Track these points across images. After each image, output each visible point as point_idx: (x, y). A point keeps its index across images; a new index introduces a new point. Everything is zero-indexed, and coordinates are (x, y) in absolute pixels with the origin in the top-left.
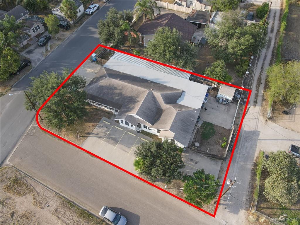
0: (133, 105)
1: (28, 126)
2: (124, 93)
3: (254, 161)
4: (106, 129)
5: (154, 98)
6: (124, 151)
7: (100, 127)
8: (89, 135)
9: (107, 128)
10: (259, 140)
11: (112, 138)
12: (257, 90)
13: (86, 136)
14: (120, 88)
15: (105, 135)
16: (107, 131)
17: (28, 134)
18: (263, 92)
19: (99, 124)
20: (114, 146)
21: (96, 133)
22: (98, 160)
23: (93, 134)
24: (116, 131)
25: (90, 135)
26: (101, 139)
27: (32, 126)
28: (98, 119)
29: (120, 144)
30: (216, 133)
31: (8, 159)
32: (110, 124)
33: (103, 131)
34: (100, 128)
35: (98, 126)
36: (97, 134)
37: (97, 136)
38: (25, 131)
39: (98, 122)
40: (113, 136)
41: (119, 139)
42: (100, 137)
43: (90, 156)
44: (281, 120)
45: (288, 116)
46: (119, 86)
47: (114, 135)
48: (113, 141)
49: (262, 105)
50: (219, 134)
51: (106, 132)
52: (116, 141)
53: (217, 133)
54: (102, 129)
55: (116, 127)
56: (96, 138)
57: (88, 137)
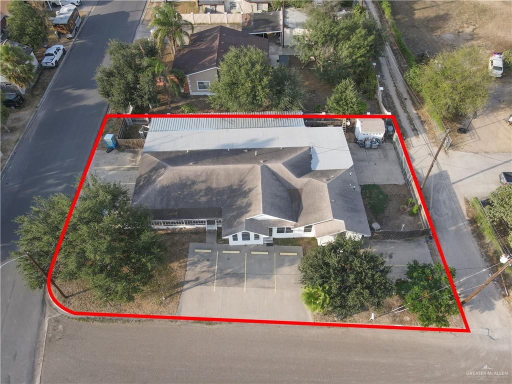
0: (245, 201)
1: (40, 324)
2: (214, 186)
3: (467, 218)
4: (208, 263)
5: (273, 174)
6: (264, 287)
7: (194, 264)
8: (182, 286)
9: (208, 260)
10: (454, 183)
11: (228, 274)
12: (406, 111)
13: (178, 292)
14: (203, 178)
15: (212, 274)
17: (49, 340)
18: (415, 112)
19: (189, 259)
20: (241, 287)
21: (194, 278)
22: (224, 325)
23: (188, 282)
24: (229, 259)
25: (186, 286)
26: (208, 285)
27: (50, 320)
28: (182, 251)
29: (250, 279)
30: (389, 197)
32: (210, 251)
33: (205, 269)
34: (196, 266)
35: (190, 264)
36: (197, 279)
37: (198, 282)
38: (38, 336)
39: (186, 256)
40: (229, 271)
41: (242, 272)
42: (205, 283)
43: (205, 326)
44: (464, 144)
45: (468, 134)
46: (200, 176)
47: (229, 268)
48: (233, 280)
49: (425, 131)
50: (395, 196)
51: (212, 269)
52: (238, 277)
53: (391, 196)
54: (199, 266)
55: (224, 252)
56: (199, 287)
57: (181, 291)
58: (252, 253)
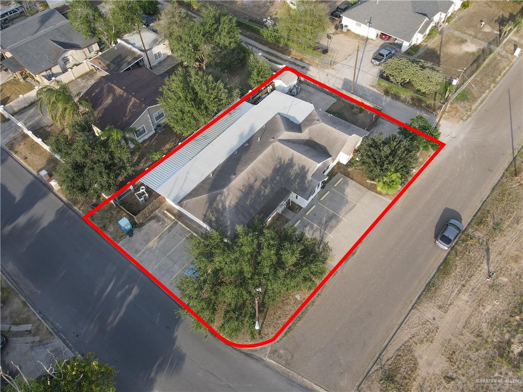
0: (296, 167)
1: (268, 366)
4: (308, 228)
6: (352, 209)
10: (356, 82)
11: (326, 222)
14: (253, 179)
15: (319, 231)
16: (312, 227)
20: (341, 221)
24: (315, 215)
26: (326, 237)
32: (300, 221)
41: (331, 213)
42: (322, 238)
47: (322, 218)
49: (309, 64)
51: (315, 228)
52: (333, 217)
55: (307, 214)
58: (321, 199)
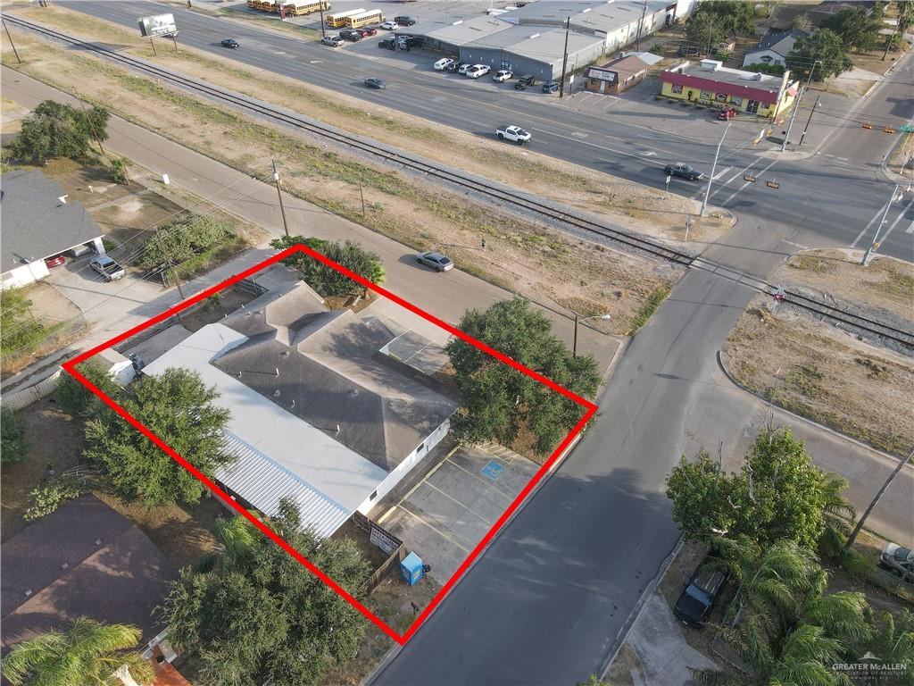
3: (187, 282)
10: (143, 303)
11: (413, 343)
16: (420, 355)
31: (621, 346)
54: (430, 361)
